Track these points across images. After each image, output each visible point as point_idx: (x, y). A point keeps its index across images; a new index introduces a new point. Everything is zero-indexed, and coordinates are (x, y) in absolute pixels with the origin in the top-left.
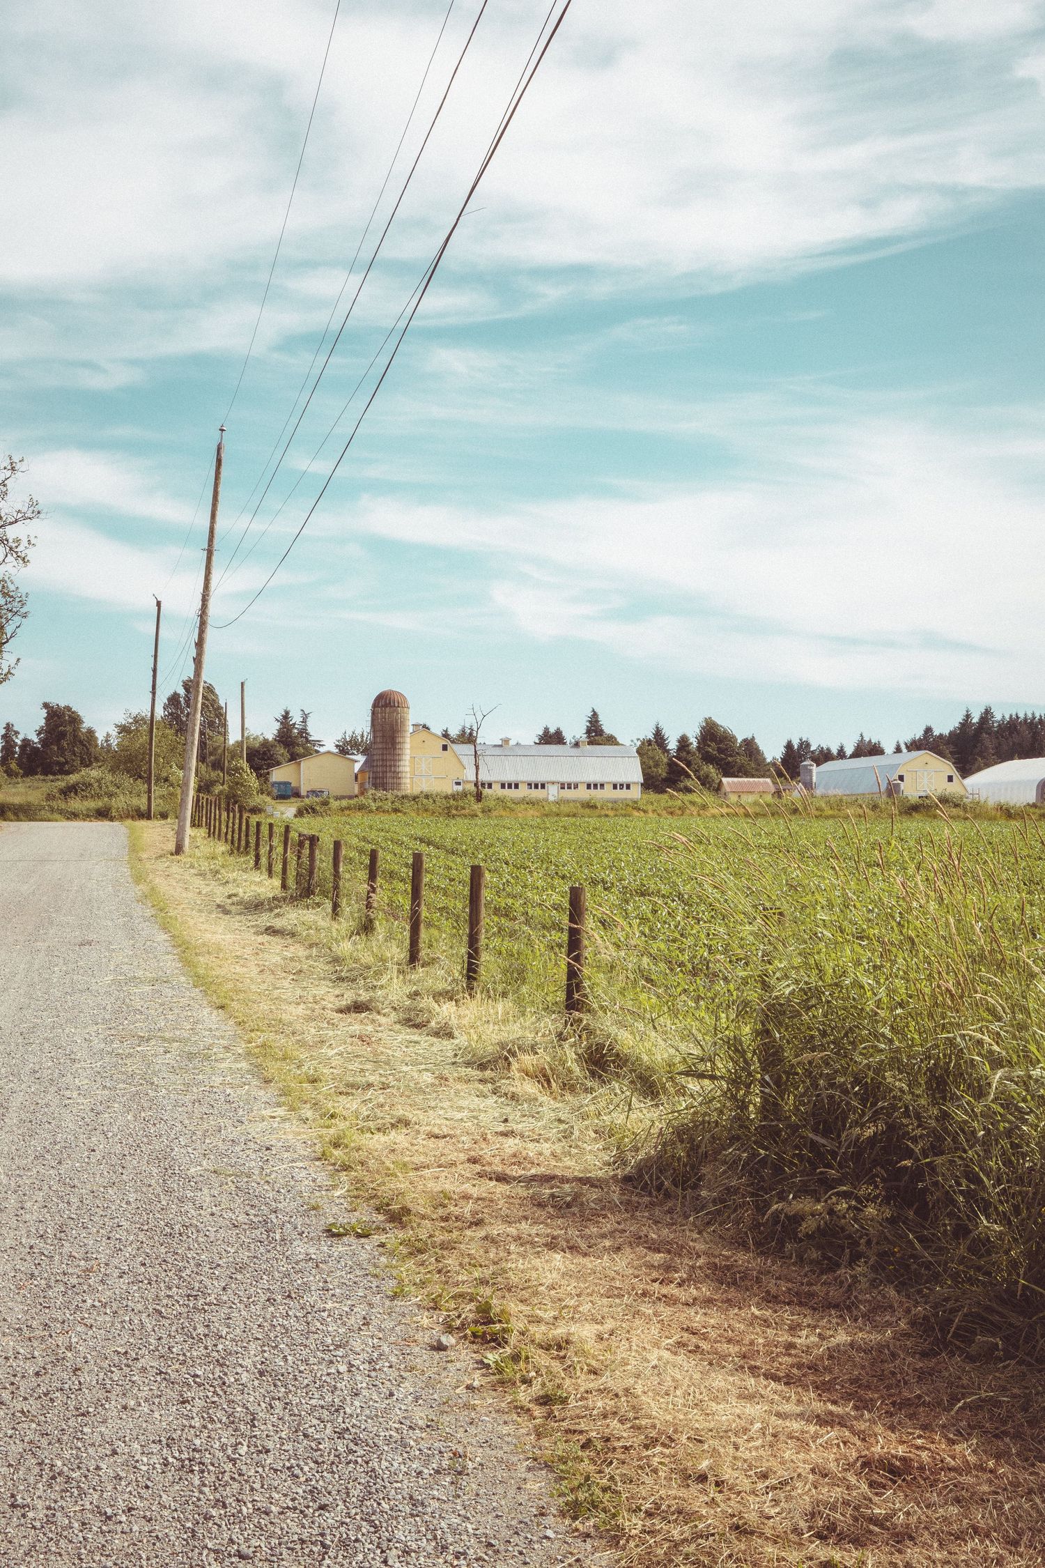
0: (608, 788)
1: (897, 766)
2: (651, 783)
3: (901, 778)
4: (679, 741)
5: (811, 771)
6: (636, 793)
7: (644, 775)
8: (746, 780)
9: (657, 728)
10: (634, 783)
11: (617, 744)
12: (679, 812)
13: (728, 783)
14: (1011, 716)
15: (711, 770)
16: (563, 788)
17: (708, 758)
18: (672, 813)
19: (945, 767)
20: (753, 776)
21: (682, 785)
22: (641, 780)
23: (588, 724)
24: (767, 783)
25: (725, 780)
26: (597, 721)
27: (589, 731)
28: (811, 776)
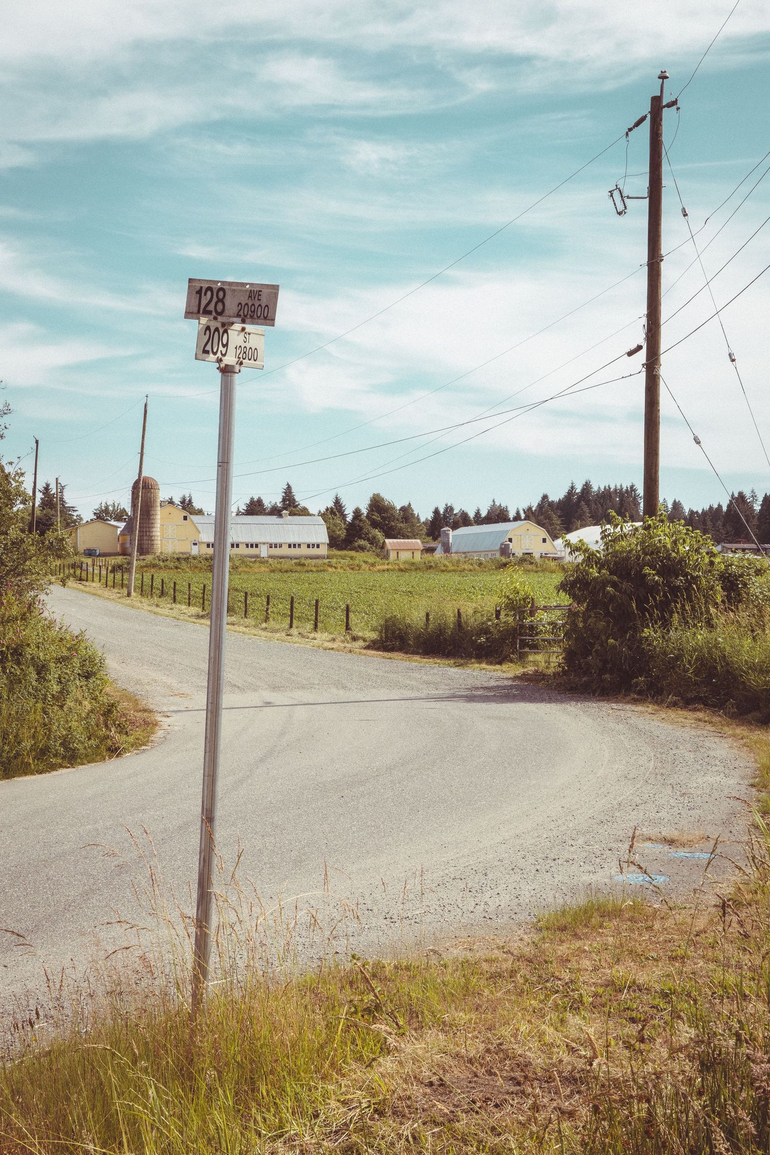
0: (304, 547)
1: (507, 532)
2: (334, 542)
3: (510, 540)
4: (354, 512)
5: (448, 535)
6: (324, 551)
7: (329, 537)
8: (402, 540)
9: (337, 498)
10: (323, 543)
11: (308, 514)
13: (390, 543)
15: (378, 533)
16: (271, 547)
17: (375, 524)
18: (352, 569)
19: (542, 533)
20: (408, 538)
21: (356, 544)
22: (328, 541)
23: (283, 494)
24: (418, 543)
25: (387, 541)
26: (291, 492)
27: (284, 500)
28: (448, 538)
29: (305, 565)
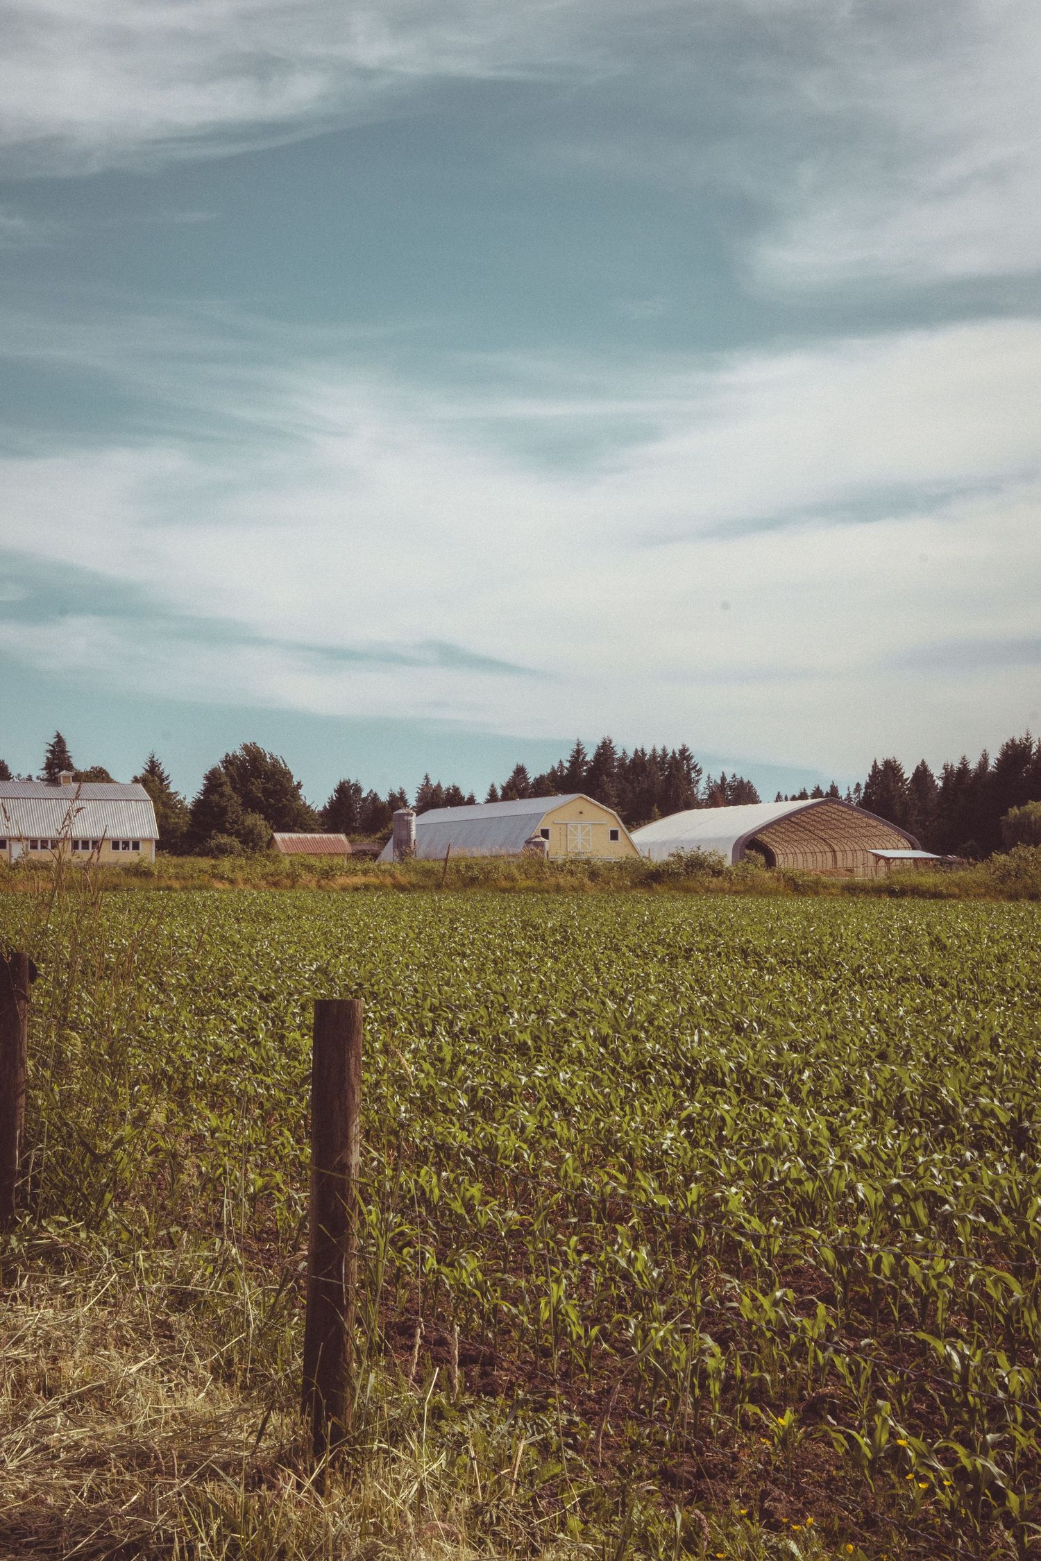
0: (106, 847)
1: (538, 816)
2: (170, 841)
3: (545, 833)
4: (207, 778)
5: (408, 823)
6: (148, 854)
7: (160, 827)
8: (301, 836)
9: (152, 762)
10: (145, 840)
11: (110, 781)
12: (288, 882)
13: (283, 840)
14: (636, 751)
15: (255, 820)
16: (34, 847)
17: (251, 804)
19: (608, 818)
20: (312, 831)
21: (213, 843)
22: (156, 835)
23: (49, 755)
24: (340, 841)
25: (278, 836)
26: (63, 751)
27: (49, 766)
28: (409, 830)
29: (152, 875)
